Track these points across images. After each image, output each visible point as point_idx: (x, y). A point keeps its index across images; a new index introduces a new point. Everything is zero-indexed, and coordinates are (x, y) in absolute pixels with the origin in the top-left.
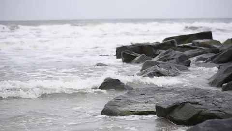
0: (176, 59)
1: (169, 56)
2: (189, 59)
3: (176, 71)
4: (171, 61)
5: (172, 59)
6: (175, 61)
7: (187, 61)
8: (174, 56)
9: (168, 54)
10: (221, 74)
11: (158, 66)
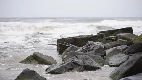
0: (95, 50)
1: (90, 48)
2: (105, 51)
3: (91, 62)
4: (90, 52)
5: (92, 50)
6: (93, 52)
7: (103, 52)
8: (94, 48)
9: (89, 46)
10: (123, 67)
11: (77, 57)
